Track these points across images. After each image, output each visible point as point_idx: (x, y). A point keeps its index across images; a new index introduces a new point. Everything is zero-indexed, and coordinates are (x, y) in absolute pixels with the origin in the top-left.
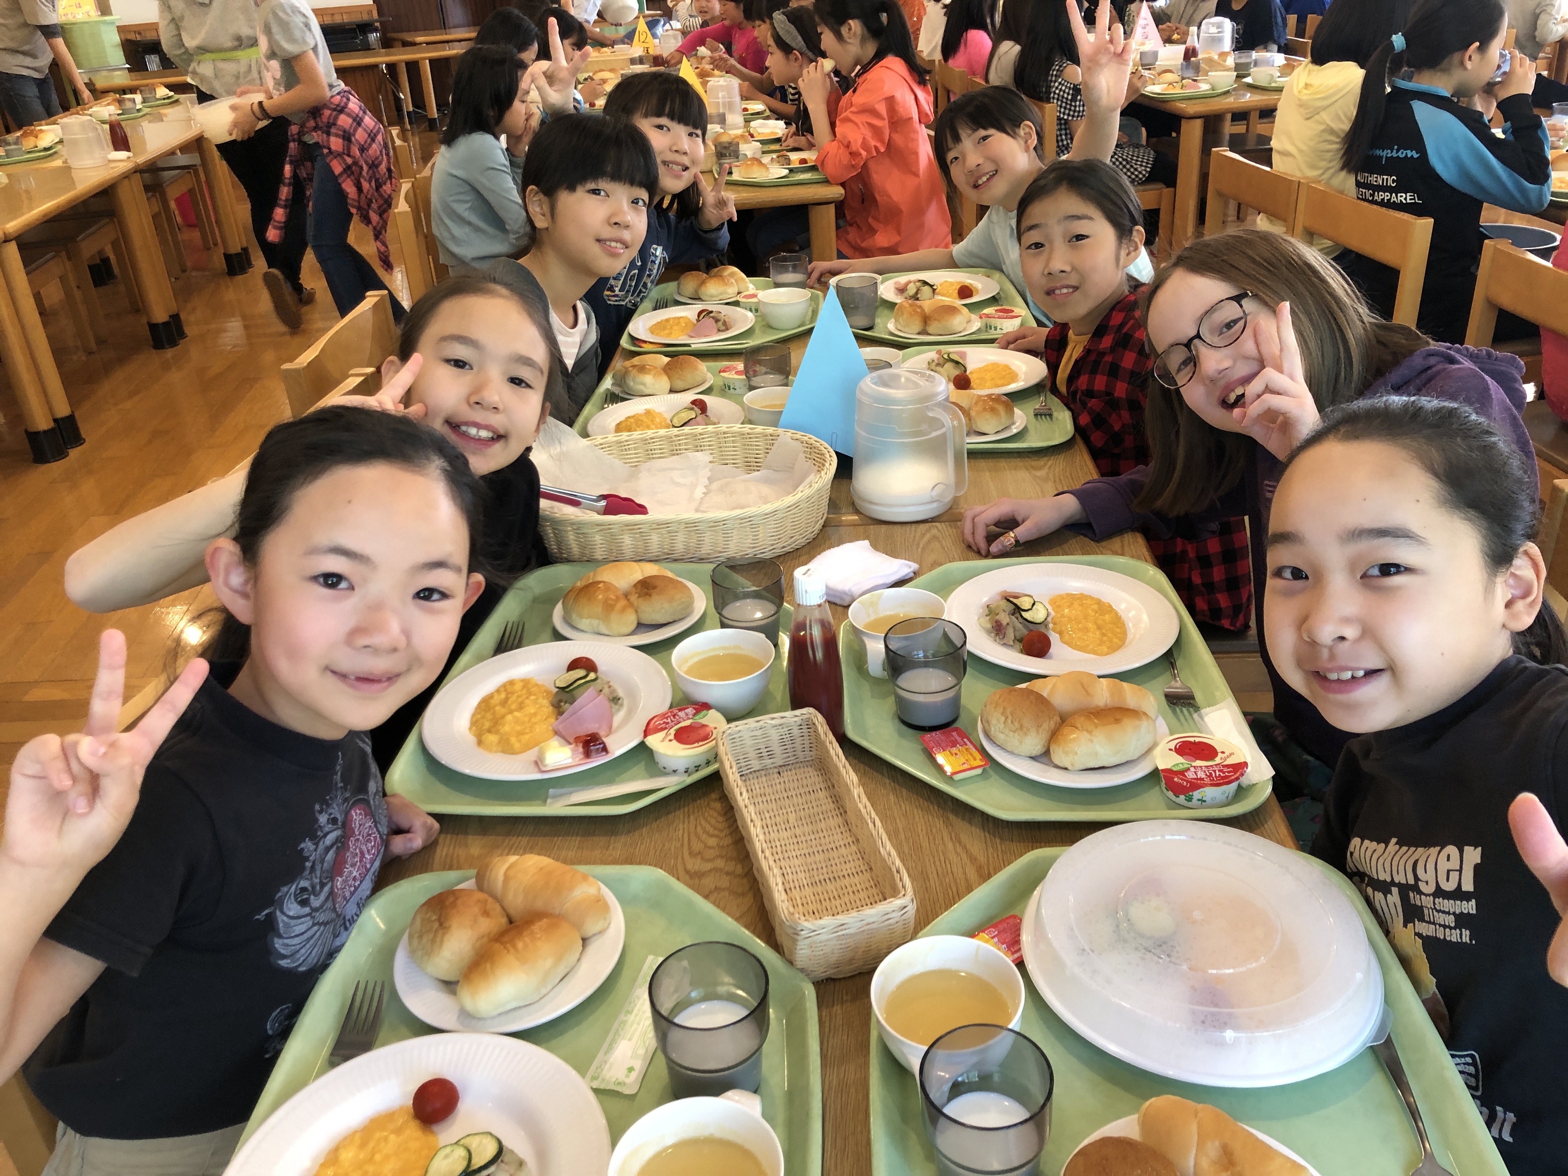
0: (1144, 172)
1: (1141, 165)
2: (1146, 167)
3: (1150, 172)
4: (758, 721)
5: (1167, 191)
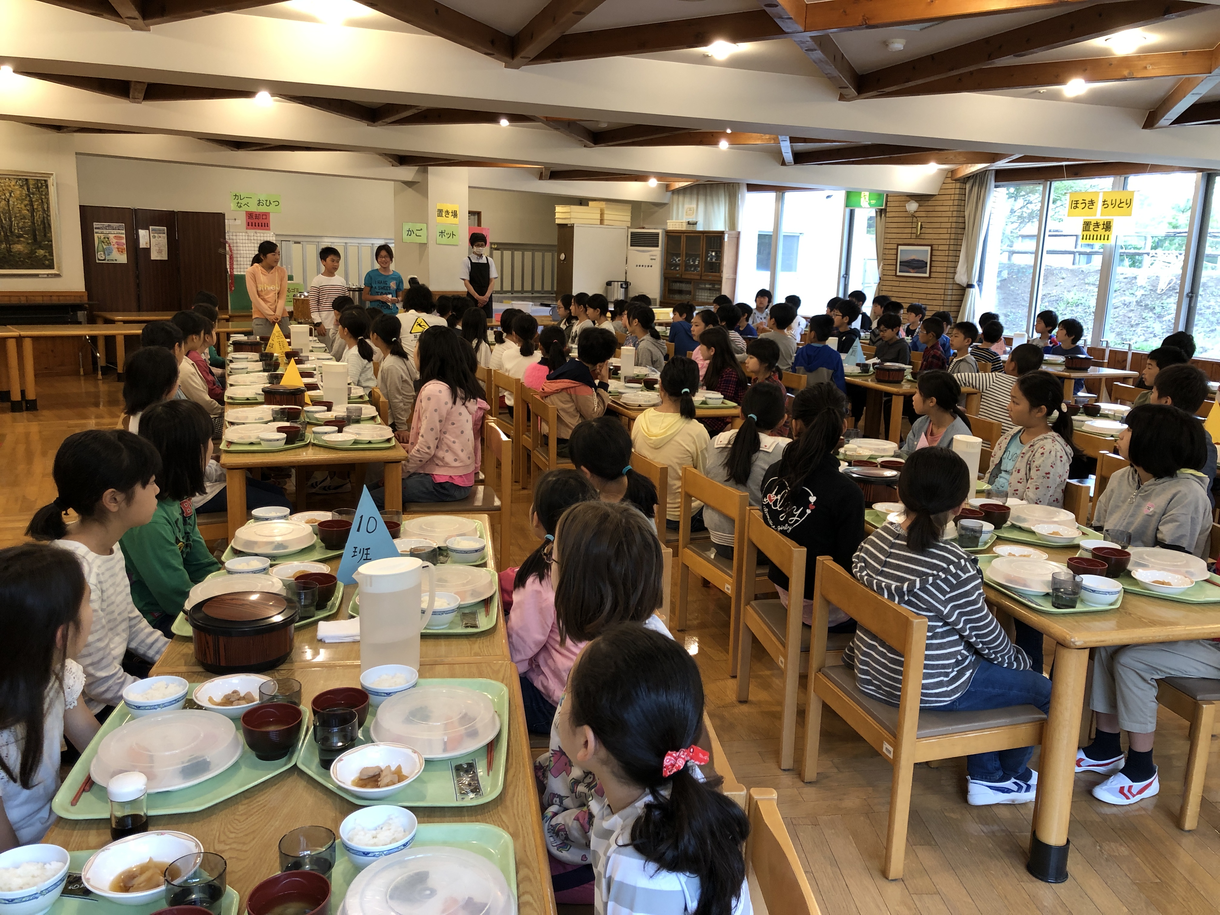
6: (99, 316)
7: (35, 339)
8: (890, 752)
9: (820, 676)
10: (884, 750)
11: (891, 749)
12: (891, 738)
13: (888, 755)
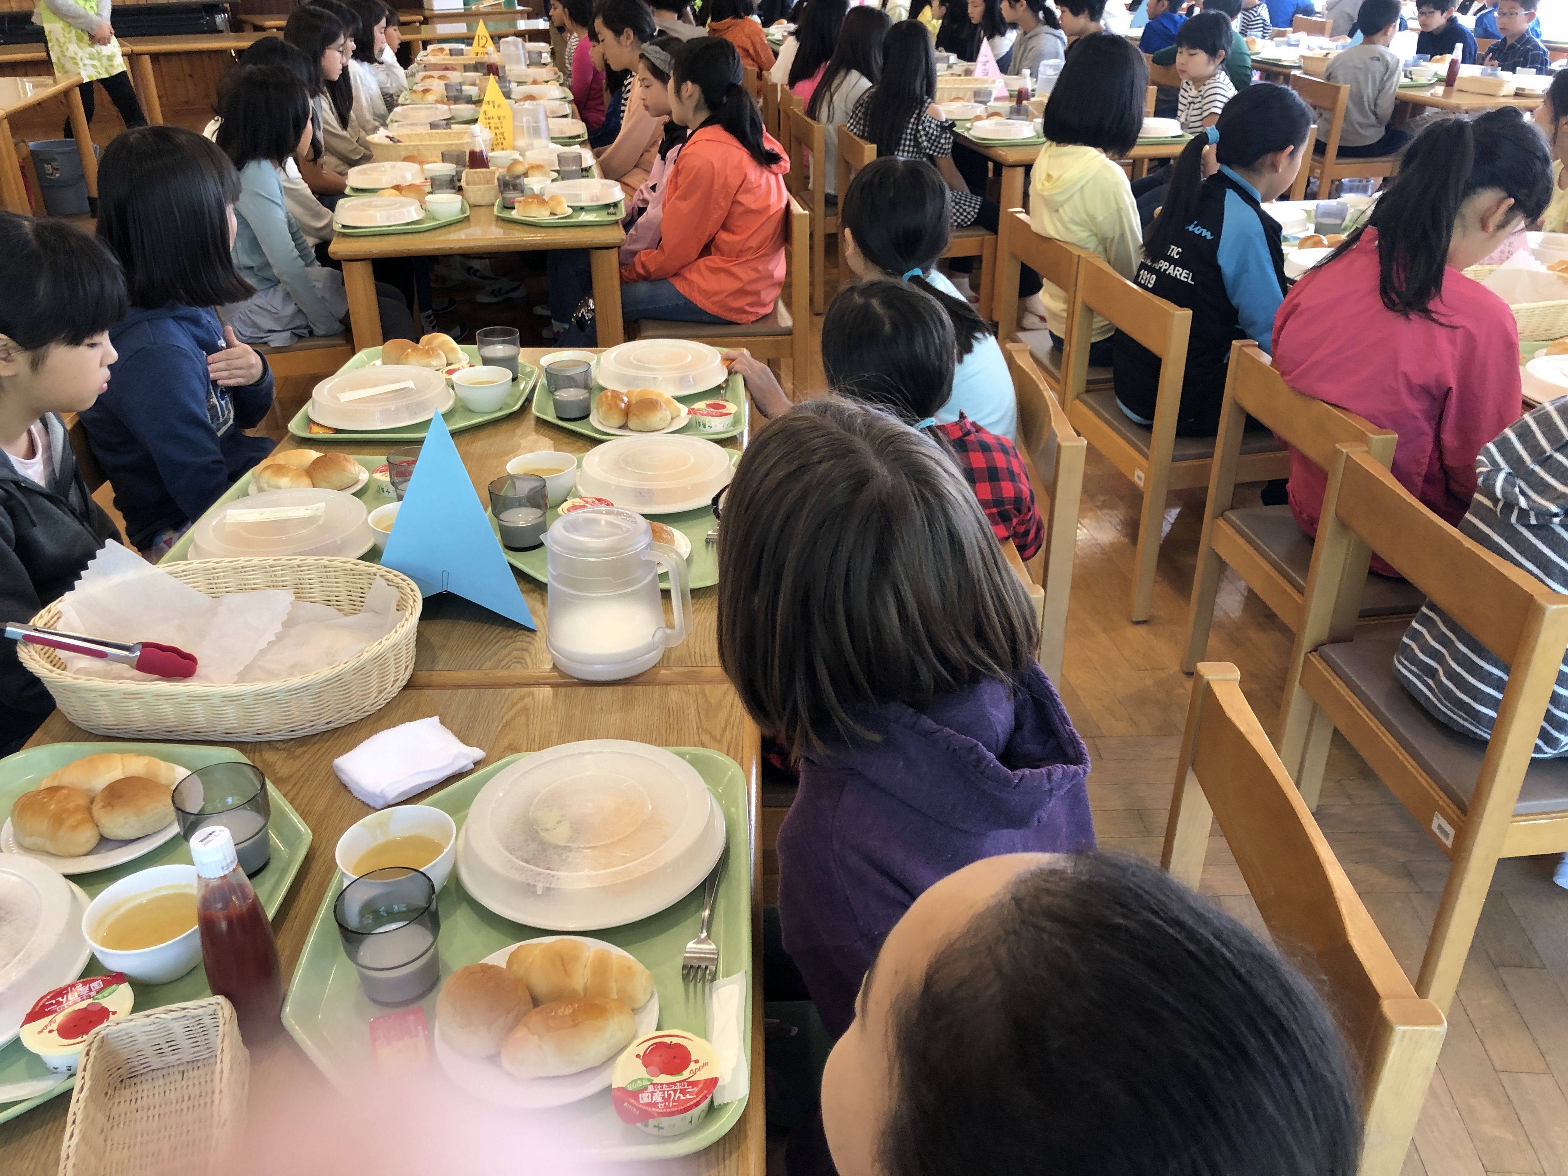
0: (972, 213)
1: (970, 206)
2: (974, 208)
3: (978, 214)
4: (148, 1016)
5: (989, 237)
6: (244, 22)
7: (155, 57)
8: (1446, 835)
9: (1315, 659)
10: (1434, 827)
11: (1451, 831)
12: (1452, 809)
13: (1444, 839)
